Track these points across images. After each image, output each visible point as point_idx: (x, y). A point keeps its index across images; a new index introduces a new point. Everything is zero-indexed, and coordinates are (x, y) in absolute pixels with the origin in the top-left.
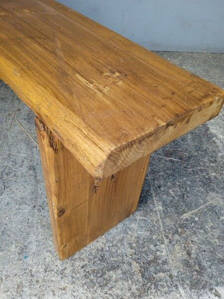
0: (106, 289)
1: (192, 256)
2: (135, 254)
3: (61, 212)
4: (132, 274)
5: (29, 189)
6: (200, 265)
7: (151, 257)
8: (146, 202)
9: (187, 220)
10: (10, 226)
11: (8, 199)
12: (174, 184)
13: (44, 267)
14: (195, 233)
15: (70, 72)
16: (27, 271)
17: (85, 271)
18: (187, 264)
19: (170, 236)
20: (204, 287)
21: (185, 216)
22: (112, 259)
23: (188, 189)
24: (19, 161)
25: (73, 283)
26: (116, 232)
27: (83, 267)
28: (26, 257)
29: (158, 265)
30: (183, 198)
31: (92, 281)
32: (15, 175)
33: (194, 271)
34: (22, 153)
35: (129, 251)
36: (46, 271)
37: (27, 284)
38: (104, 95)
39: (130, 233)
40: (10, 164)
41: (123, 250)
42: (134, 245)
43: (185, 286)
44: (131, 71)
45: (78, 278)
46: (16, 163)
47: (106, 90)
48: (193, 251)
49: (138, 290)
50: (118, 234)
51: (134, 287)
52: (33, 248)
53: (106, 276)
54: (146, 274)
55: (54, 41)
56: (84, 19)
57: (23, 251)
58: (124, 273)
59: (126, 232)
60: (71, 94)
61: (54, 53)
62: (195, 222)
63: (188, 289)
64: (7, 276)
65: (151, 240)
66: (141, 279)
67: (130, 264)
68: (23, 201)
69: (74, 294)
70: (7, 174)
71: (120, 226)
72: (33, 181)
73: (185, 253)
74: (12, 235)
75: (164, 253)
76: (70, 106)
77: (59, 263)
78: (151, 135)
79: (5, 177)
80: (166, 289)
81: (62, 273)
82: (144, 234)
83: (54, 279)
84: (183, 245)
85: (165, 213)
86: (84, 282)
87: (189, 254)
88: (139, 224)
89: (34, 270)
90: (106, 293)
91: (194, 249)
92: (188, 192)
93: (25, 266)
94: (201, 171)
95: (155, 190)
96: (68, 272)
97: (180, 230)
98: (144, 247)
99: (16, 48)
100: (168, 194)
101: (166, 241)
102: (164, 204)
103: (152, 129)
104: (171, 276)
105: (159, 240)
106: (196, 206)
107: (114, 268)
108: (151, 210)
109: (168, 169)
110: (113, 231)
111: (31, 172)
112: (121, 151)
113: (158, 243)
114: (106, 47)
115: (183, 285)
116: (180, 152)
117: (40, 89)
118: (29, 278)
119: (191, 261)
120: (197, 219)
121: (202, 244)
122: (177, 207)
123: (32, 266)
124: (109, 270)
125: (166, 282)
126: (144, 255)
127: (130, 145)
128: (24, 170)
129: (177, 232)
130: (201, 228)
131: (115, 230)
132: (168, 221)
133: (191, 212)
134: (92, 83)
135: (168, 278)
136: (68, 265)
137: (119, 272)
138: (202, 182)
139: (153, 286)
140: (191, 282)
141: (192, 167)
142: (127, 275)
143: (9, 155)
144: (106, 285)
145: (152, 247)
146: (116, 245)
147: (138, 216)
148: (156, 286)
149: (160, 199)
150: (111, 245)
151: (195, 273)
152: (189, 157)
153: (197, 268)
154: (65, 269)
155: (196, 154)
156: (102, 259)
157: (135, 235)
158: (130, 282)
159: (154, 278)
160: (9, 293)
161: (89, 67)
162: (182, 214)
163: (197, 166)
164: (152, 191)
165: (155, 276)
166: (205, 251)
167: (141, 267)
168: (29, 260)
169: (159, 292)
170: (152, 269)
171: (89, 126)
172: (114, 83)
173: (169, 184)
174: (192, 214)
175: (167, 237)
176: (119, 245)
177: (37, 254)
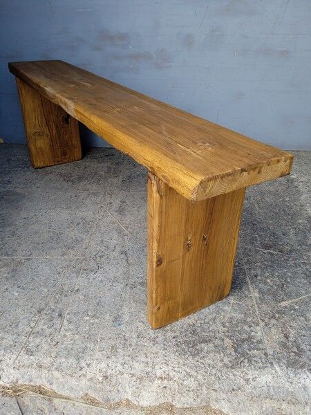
0: (197, 358)
1: (290, 339)
2: (228, 332)
3: (160, 262)
4: (224, 349)
5: (121, 270)
6: (298, 347)
7: (245, 336)
8: (241, 289)
9: (286, 307)
10: (103, 298)
11: (101, 278)
12: (273, 275)
13: (136, 334)
14: (294, 319)
15: (173, 143)
16: (121, 336)
17: (176, 341)
18: (284, 345)
19: (266, 320)
20: (302, 367)
21: (283, 304)
22: (204, 334)
23: (289, 280)
24: (112, 247)
25: (165, 349)
26: (208, 312)
27: (174, 337)
28: (120, 325)
29: (253, 343)
30: (282, 287)
31: (183, 350)
32: (108, 258)
33: (292, 352)
34: (114, 240)
35: (222, 329)
36: (139, 337)
37: (121, 347)
38: (198, 154)
39: (223, 314)
40: (103, 249)
41: (215, 328)
42: (227, 324)
43: (281, 364)
44: (218, 142)
45: (170, 346)
46: (108, 248)
47: (198, 152)
48: (291, 335)
49: (230, 362)
50: (210, 314)
51: (226, 360)
52: (126, 318)
53: (198, 347)
54: (239, 349)
55: (160, 126)
56: (182, 112)
57: (117, 319)
58: (215, 346)
59: (218, 313)
60: (175, 153)
61: (160, 133)
62: (295, 310)
63: (284, 367)
64: (102, 339)
65: (245, 322)
66: (233, 353)
67: (223, 340)
68: (115, 280)
69: (166, 358)
70: (101, 257)
71: (212, 307)
72: (125, 264)
73: (282, 335)
74: (106, 307)
75: (259, 334)
76: (175, 159)
77: (151, 332)
78: (229, 175)
79: (98, 259)
80: (260, 365)
81: (154, 340)
82: (238, 316)
83: (146, 344)
84: (280, 329)
85: (262, 300)
86: (175, 350)
87: (287, 337)
88: (232, 307)
89: (127, 335)
90: (198, 361)
91: (292, 333)
92: (288, 283)
93: (119, 332)
94: (304, 264)
95: (251, 279)
96: (160, 339)
97: (277, 315)
98: (237, 327)
99: (134, 130)
100: (265, 283)
101: (262, 324)
102: (261, 291)
103: (230, 171)
104: (266, 354)
105: (253, 323)
106: (297, 296)
107: (205, 341)
108: (246, 296)
109: (267, 261)
110: (205, 311)
111: (123, 256)
112: (208, 181)
113: (253, 325)
114: (200, 129)
115: (278, 363)
116: (281, 245)
117: (154, 152)
118: (123, 342)
119: (289, 344)
120: (297, 307)
121: (302, 329)
122: (274, 295)
123: (126, 333)
124: (200, 343)
125: (261, 358)
126: (237, 333)
127: (215, 178)
128: (116, 254)
129: (274, 317)
130: (301, 316)
131: (208, 311)
132: (264, 307)
133: (290, 301)
134: (188, 148)
135: (262, 355)
136: (160, 334)
137: (211, 345)
138: (305, 274)
139: (246, 361)
140: (288, 361)
141: (294, 259)
142: (219, 349)
143: (102, 241)
144: (198, 354)
145: (246, 328)
146: (208, 323)
147: (232, 300)
148: (250, 361)
149: (257, 287)
150: (203, 322)
151: (293, 354)
152: (290, 251)
153: (295, 350)
154: (157, 337)
155: (298, 248)
156: (194, 332)
157: (228, 316)
158: (222, 355)
159: (248, 354)
160: (104, 352)
161: (187, 141)
162: (280, 302)
163: (299, 260)
164: (248, 280)
165: (249, 352)
166: (304, 336)
167: (234, 343)
168: (123, 327)
169: (252, 366)
170: (246, 346)
171: (187, 168)
172: (205, 149)
173: (267, 274)
174: (292, 303)
175: (263, 321)
176: (211, 323)
177: (130, 323)
